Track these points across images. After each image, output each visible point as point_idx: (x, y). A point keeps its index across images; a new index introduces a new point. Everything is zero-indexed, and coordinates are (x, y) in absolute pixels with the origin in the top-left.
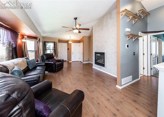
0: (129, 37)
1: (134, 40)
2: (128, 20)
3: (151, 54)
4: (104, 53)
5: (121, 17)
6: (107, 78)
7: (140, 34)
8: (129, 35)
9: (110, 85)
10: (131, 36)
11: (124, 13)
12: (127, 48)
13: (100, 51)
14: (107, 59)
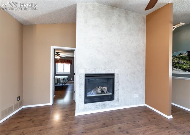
13: (102, 71)
14: (120, 84)
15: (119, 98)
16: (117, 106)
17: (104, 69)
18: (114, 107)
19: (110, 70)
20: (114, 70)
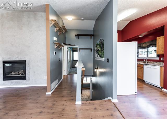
0: (56, 46)
1: (59, 48)
2: (56, 31)
3: (68, 60)
4: (25, 61)
5: (51, 25)
6: (33, 91)
7: (62, 44)
8: (57, 44)
9: (39, 97)
10: (58, 45)
11: (53, 23)
12: (55, 55)
13: (15, 58)
14: (31, 68)
15: (30, 79)
16: (29, 84)
17: (17, 58)
18: (26, 85)
19: (22, 58)
20: (25, 57)
